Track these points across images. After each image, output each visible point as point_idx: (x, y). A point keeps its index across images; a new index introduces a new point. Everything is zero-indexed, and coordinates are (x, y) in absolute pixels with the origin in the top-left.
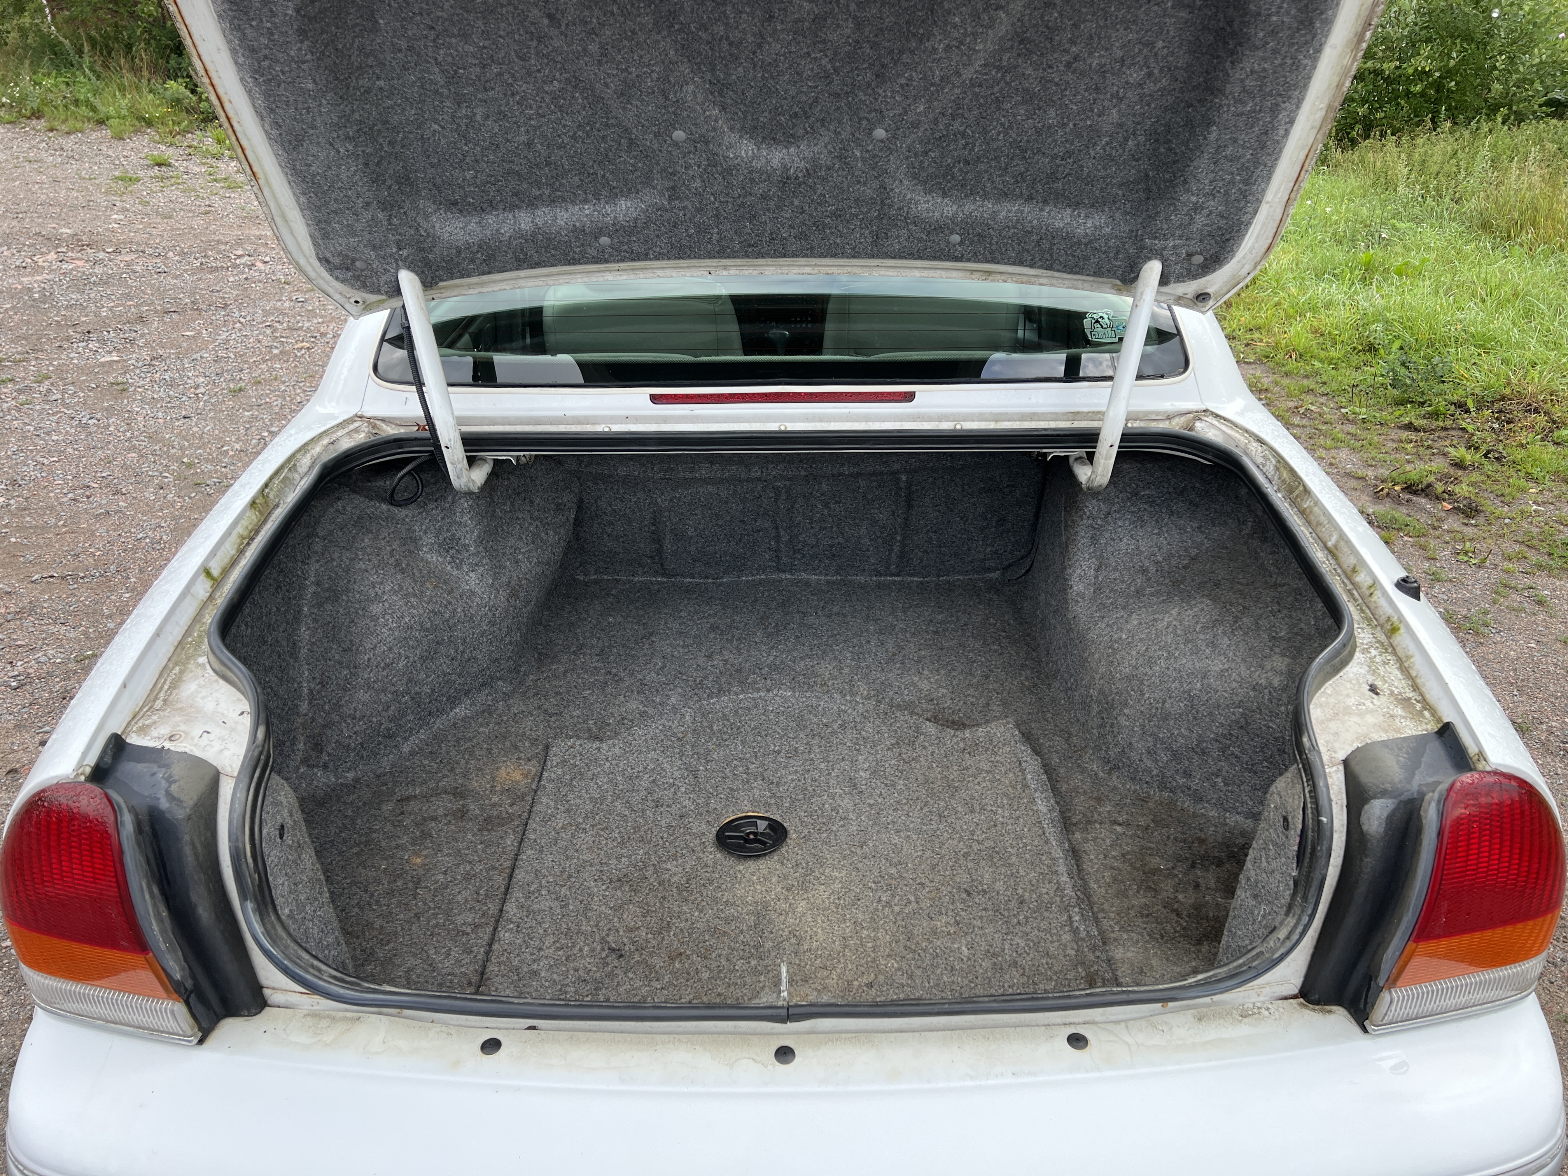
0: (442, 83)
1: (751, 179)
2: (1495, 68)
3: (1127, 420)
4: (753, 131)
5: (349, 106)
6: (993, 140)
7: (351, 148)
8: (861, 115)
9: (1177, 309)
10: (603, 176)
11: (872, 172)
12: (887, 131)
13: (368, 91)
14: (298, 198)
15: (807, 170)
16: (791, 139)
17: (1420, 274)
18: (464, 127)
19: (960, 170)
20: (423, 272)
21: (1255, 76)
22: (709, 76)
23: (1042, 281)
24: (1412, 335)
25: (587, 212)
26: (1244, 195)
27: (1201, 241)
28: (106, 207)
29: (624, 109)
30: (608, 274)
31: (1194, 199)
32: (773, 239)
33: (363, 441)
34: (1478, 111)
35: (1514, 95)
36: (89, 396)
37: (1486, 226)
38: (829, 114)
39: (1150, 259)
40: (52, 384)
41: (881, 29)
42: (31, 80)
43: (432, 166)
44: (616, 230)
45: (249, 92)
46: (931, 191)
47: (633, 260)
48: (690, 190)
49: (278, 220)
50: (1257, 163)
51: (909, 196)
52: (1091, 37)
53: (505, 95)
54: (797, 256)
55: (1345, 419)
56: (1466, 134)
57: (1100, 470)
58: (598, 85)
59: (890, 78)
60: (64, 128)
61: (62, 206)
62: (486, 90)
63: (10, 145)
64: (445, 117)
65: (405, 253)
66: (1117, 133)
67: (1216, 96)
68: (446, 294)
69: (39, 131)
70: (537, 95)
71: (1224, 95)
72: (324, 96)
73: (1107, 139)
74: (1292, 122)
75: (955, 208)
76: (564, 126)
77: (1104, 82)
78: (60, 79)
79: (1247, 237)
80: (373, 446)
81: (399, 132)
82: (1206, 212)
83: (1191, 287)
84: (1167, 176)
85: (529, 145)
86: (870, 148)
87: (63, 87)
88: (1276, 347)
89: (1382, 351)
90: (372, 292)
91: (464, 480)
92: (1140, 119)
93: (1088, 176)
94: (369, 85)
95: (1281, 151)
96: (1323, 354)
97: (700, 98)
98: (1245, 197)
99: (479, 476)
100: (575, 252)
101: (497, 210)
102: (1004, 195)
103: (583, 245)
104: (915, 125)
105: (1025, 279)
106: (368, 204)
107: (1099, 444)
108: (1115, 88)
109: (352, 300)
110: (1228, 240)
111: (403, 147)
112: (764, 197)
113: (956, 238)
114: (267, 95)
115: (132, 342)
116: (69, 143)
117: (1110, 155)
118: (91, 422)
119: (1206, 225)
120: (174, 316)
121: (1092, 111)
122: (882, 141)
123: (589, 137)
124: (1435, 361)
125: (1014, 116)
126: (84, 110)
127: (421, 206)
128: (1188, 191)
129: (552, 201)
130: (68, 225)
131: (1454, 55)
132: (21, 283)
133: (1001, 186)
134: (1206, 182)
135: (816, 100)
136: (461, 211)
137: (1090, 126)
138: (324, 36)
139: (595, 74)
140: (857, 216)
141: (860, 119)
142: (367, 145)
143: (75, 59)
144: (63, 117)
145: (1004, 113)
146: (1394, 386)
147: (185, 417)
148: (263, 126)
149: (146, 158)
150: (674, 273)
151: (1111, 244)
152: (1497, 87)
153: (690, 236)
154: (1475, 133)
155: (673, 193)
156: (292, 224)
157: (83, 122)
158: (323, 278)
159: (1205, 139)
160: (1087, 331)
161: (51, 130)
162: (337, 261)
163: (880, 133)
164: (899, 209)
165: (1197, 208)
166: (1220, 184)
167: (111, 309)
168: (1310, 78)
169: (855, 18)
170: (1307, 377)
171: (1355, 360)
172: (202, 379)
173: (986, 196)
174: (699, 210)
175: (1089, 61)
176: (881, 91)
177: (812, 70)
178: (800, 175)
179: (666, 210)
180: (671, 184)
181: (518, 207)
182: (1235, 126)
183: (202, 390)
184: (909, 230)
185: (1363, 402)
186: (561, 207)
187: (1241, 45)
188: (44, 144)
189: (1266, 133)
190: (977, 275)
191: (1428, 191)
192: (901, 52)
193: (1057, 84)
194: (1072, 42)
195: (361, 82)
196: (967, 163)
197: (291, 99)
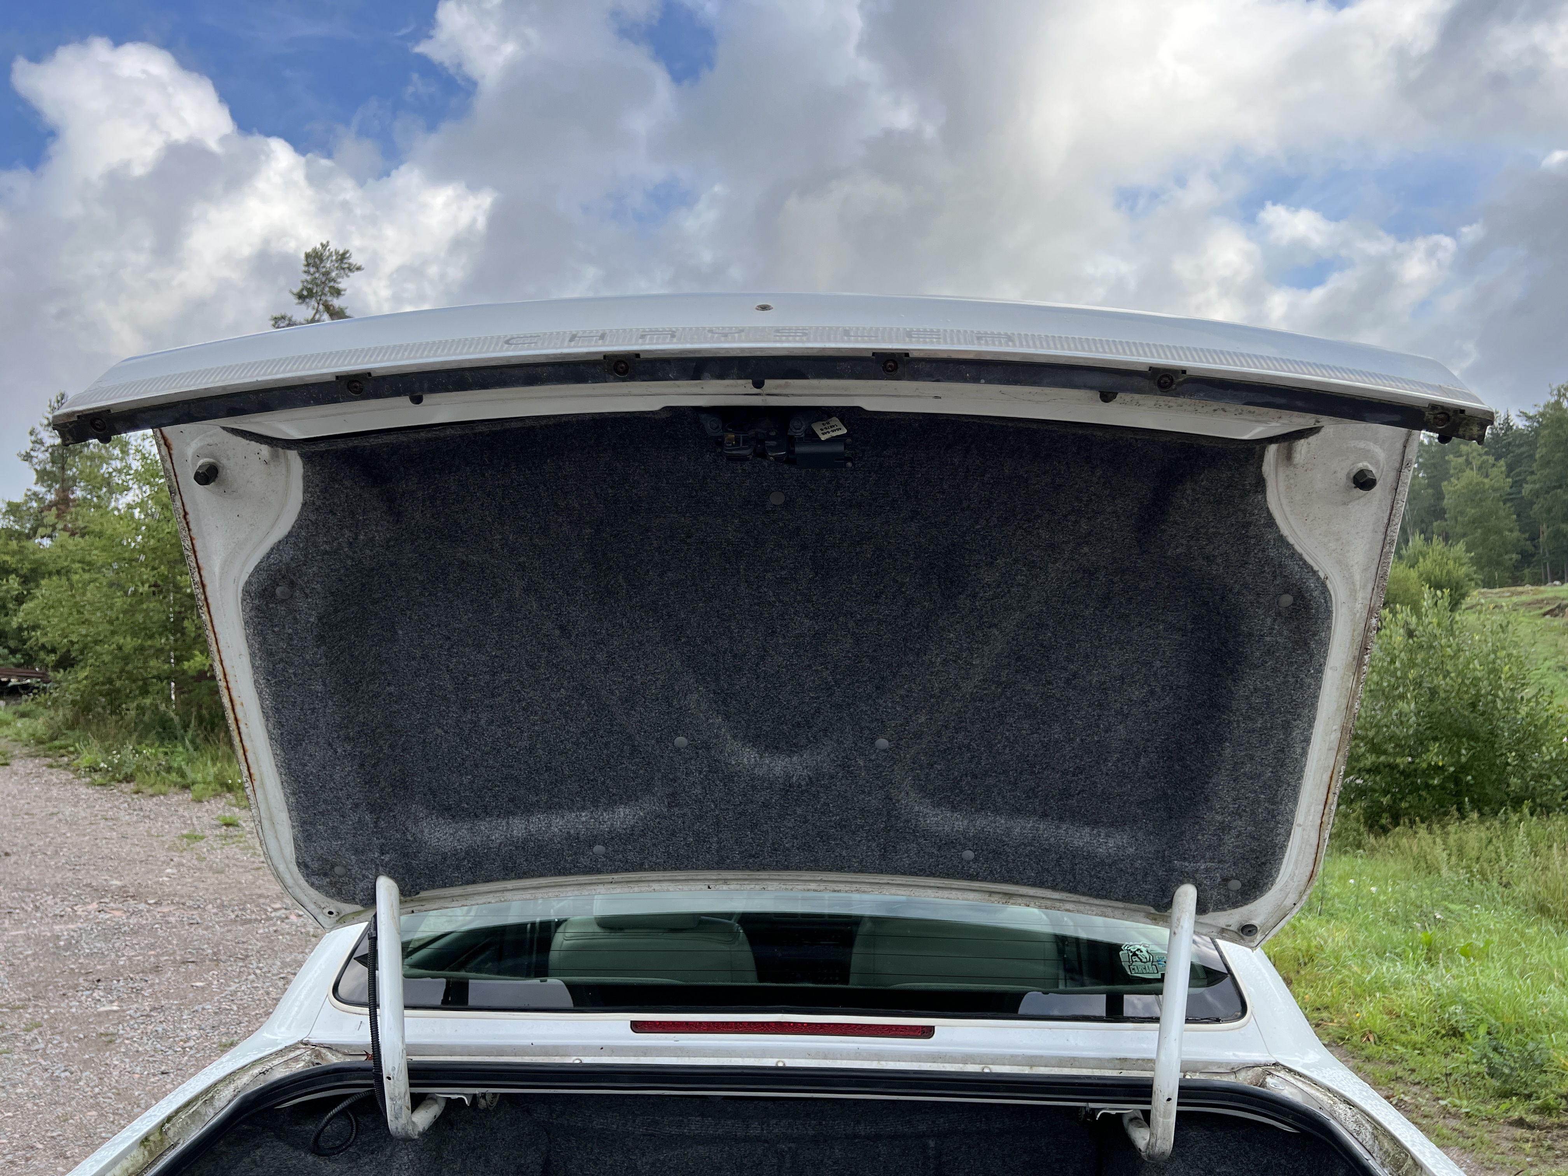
0: (451, 688)
1: (752, 786)
2: (1508, 764)
3: (1184, 1071)
4: (755, 739)
5: (355, 709)
6: (999, 754)
7: (349, 748)
8: (863, 724)
9: (1220, 942)
10: (603, 783)
11: (876, 782)
12: (890, 741)
13: (377, 695)
14: (288, 798)
15: (810, 779)
16: (793, 748)
17: (1487, 956)
18: (467, 732)
19: (968, 783)
20: (403, 879)
21: (1259, 693)
22: (713, 686)
23: (1069, 906)
24: (1497, 1019)
25: (584, 819)
26: (1273, 815)
27: (1235, 864)
28: (164, 862)
29: (628, 714)
30: (601, 886)
31: (1219, 818)
32: (775, 850)
33: (300, 1070)
34: (1502, 804)
35: (1534, 788)
36: (73, 1047)
37: (1543, 910)
38: (831, 724)
39: (1182, 883)
40: (40, 1033)
41: (879, 645)
42: (134, 749)
43: (430, 770)
44: (612, 838)
45: (260, 693)
46: (939, 805)
47: (627, 870)
48: (690, 797)
49: (265, 823)
50: (1279, 781)
51: (917, 808)
52: (1087, 656)
53: (511, 701)
54: (800, 869)
55: (1446, 1112)
56: (1497, 824)
57: (1160, 1131)
58: (603, 692)
59: (889, 690)
60: (150, 791)
61: (121, 860)
62: (493, 696)
63: (93, 804)
64: (450, 721)
65: (386, 858)
66: (1127, 749)
67: (1223, 713)
68: (428, 906)
69: (126, 793)
70: (544, 701)
71: (1231, 712)
72: (331, 698)
73: (1118, 755)
74: (1307, 741)
75: (966, 822)
76: (568, 732)
77: (1106, 699)
78: (161, 750)
79: (1285, 861)
80: (308, 1077)
81: (402, 736)
82: (1234, 832)
83: (1233, 917)
84: (1186, 794)
85: (531, 750)
86: (873, 757)
87: (161, 756)
88: (1350, 1028)
89: (1467, 1035)
90: (346, 901)
91: (403, 1121)
92: (1147, 736)
93: (1103, 792)
94: (379, 689)
95: (1302, 770)
96: (1403, 1038)
97: (704, 706)
98: (1274, 817)
99: (423, 1118)
100: (566, 861)
101: (491, 816)
102: (1017, 811)
103: (575, 853)
104: (918, 735)
105: (1049, 903)
106: (357, 806)
107: (1155, 1098)
108: (1119, 705)
109: (326, 911)
110: (1264, 864)
111: (403, 751)
112: (765, 805)
113: (969, 854)
114: (276, 696)
115: (138, 991)
116: (149, 804)
117: (1123, 772)
118: (63, 1075)
119: (1237, 847)
120: (191, 966)
121: (1098, 727)
122: (884, 751)
123: (591, 742)
124: (1531, 1046)
125: (1019, 730)
126: (174, 776)
127: (413, 810)
128: (1211, 809)
129: (549, 808)
130: (121, 877)
131: (1464, 752)
132: (52, 930)
133: (1012, 802)
134: (1229, 800)
135: (818, 711)
136: (454, 817)
137: (1098, 742)
138: (342, 643)
139: (601, 681)
140: (862, 827)
141: (862, 729)
142: (366, 747)
143: (179, 732)
144: (152, 782)
145: (1007, 727)
146: (1492, 1076)
147: (163, 1073)
148: (267, 726)
149: (218, 819)
150: (671, 886)
151: (1137, 865)
152: (1514, 780)
153: (688, 845)
154: (1505, 823)
155: (673, 799)
156: (278, 827)
157: (170, 786)
158: (299, 886)
159: (1220, 755)
160: (1125, 965)
161: (137, 793)
162: (315, 865)
163: (882, 743)
164: (907, 821)
165: (1224, 828)
166: (1245, 803)
167: (130, 959)
168: (1317, 697)
169: (854, 634)
170: (1391, 1062)
171: (1442, 1045)
172: (195, 1032)
173: (997, 811)
174: (699, 818)
175: (1088, 678)
176: (881, 702)
177: (814, 681)
178: (803, 783)
179: (665, 818)
180: (671, 790)
181: (513, 814)
182: (1248, 742)
183: (192, 1043)
184: (918, 844)
185: (1462, 1094)
186: (557, 814)
187: (1239, 663)
188: (126, 805)
189: (1283, 751)
190: (995, 898)
191: (1473, 876)
192: (899, 666)
193: (1058, 700)
194: (1069, 660)
195: (371, 687)
196: (975, 776)
197: (299, 700)
